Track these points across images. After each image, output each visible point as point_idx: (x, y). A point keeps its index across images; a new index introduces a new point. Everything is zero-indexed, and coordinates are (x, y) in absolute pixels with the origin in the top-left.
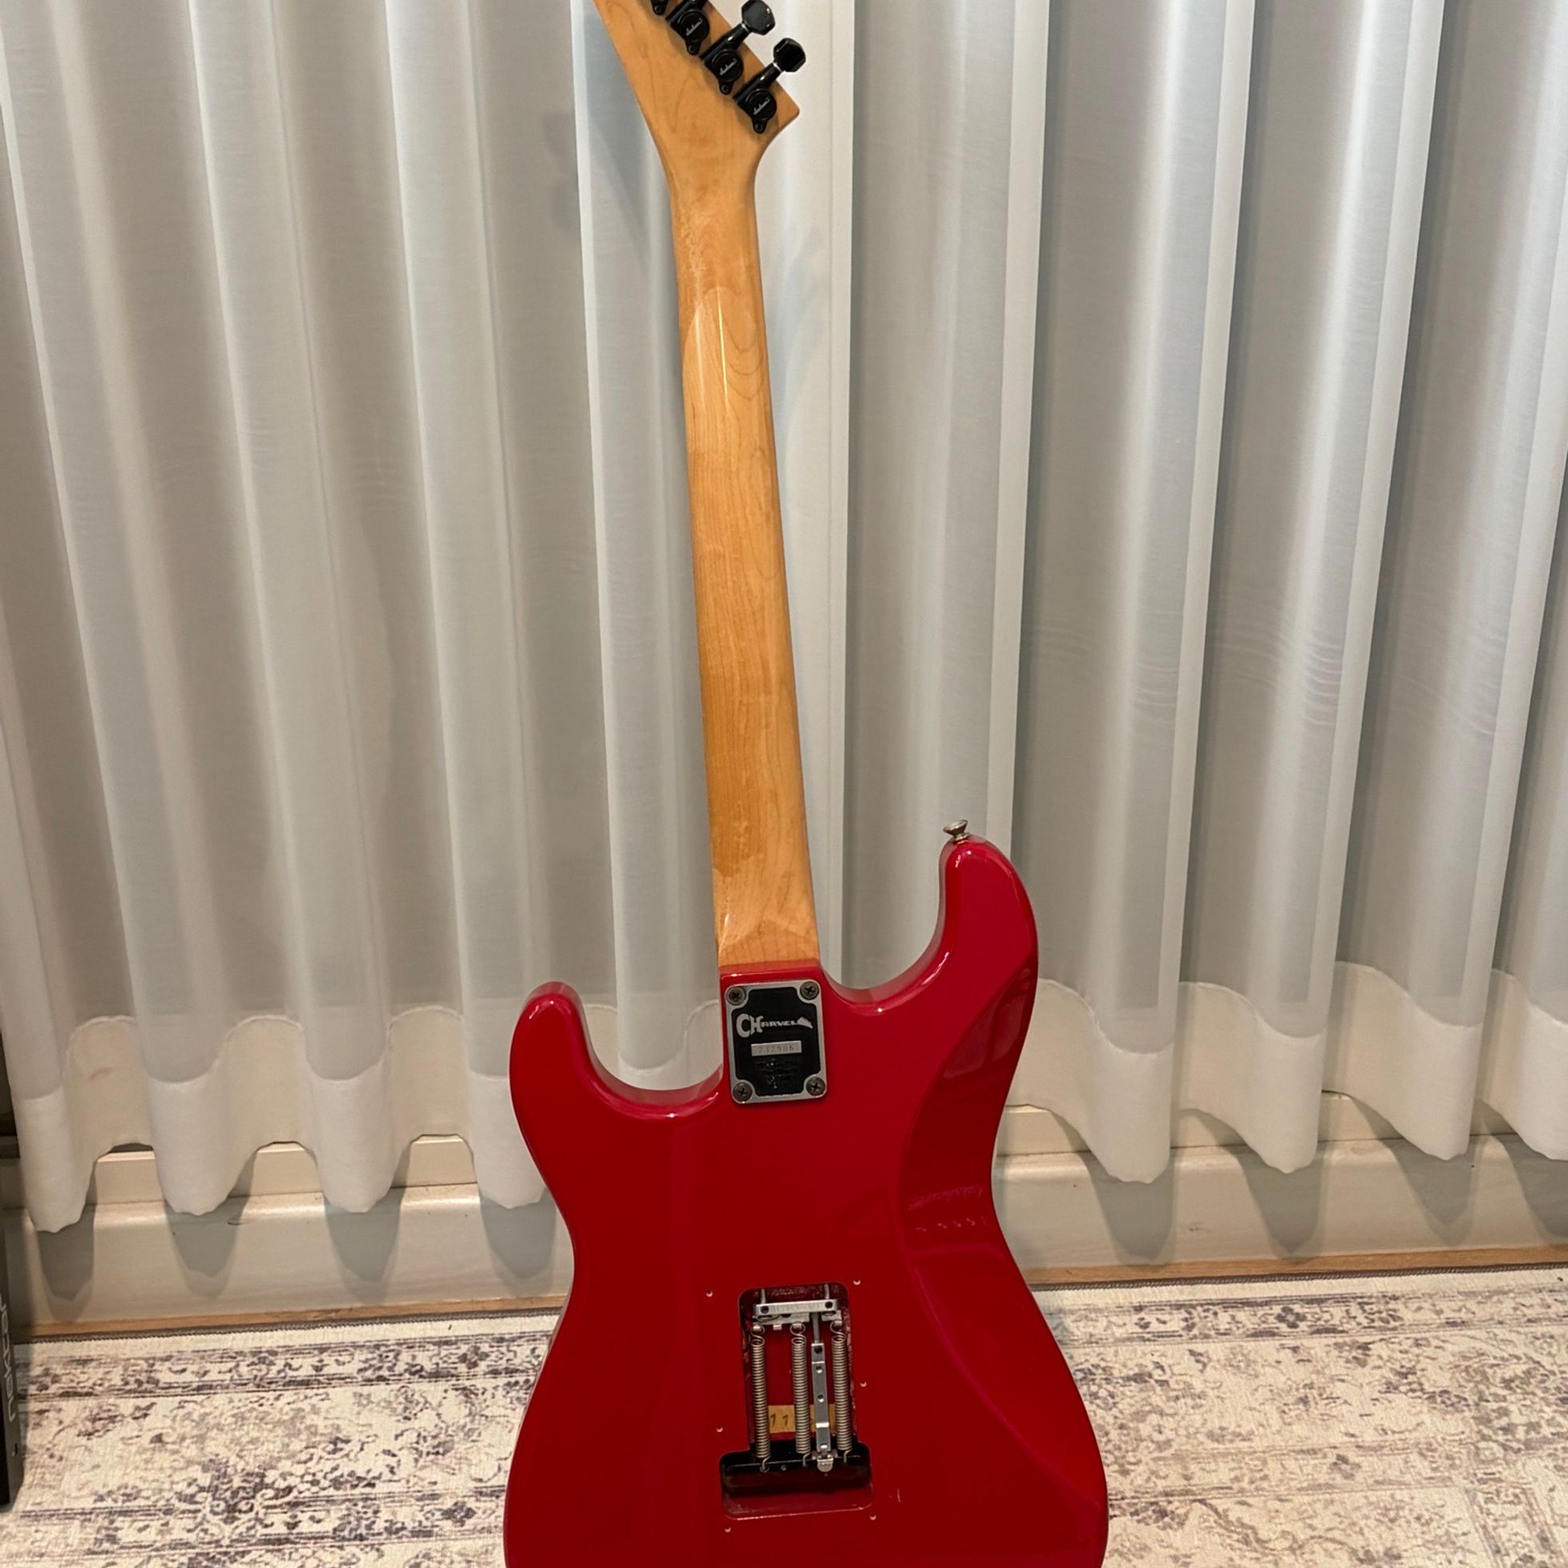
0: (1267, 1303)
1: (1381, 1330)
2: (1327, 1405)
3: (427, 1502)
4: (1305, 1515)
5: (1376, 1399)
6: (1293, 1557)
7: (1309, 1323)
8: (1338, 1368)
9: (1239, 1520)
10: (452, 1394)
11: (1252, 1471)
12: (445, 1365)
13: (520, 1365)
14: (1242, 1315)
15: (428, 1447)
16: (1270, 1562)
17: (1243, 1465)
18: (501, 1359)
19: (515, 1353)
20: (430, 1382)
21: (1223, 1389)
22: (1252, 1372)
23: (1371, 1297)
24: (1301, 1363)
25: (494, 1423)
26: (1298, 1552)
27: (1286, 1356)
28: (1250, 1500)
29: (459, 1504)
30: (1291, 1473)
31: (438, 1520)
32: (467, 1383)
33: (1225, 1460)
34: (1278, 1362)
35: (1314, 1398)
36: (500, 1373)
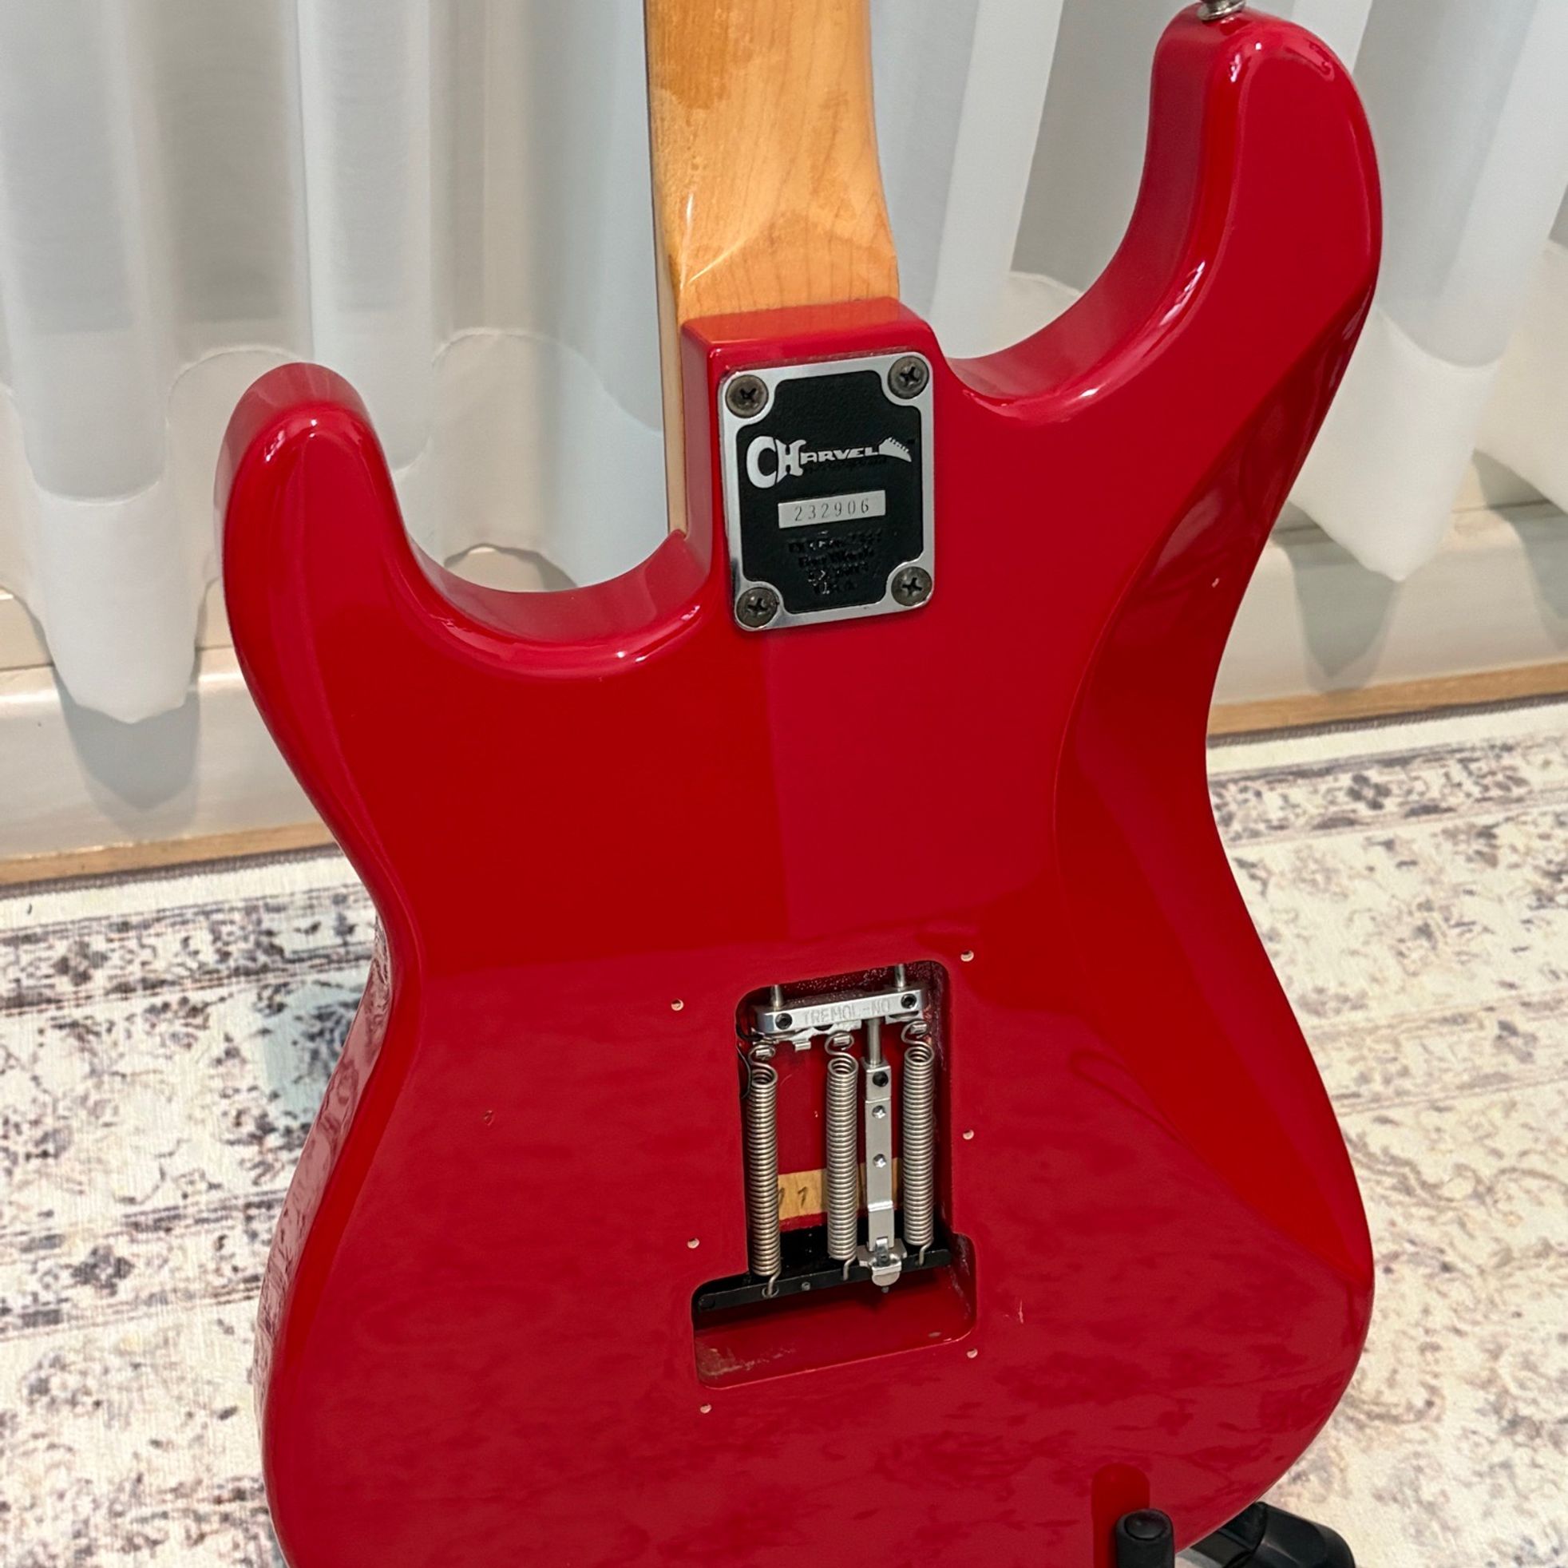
0: (1329, 770)
1: (1505, 801)
2: (1461, 934)
3: (42, 1253)
4: (1481, 1133)
5: (1528, 921)
6: (1483, 1209)
7: (1400, 800)
8: (1459, 871)
9: (1386, 1151)
10: (53, 1036)
11: (1380, 1060)
12: (31, 982)
13: (167, 971)
14: (1299, 792)
15: (26, 1143)
16: (1452, 1222)
17: (1365, 1052)
18: (130, 962)
19: (154, 949)
20: (9, 1015)
21: (1303, 921)
22: (1338, 890)
23: (1473, 749)
24: (1404, 868)
25: (138, 1088)
26: (1489, 1200)
27: (1378, 856)
28: (1392, 1114)
29: (101, 1252)
30: (1441, 1059)
31: (67, 1287)
32: (77, 1014)
33: (1338, 1045)
34: (1371, 869)
35: (1439, 927)
36: (133, 990)
